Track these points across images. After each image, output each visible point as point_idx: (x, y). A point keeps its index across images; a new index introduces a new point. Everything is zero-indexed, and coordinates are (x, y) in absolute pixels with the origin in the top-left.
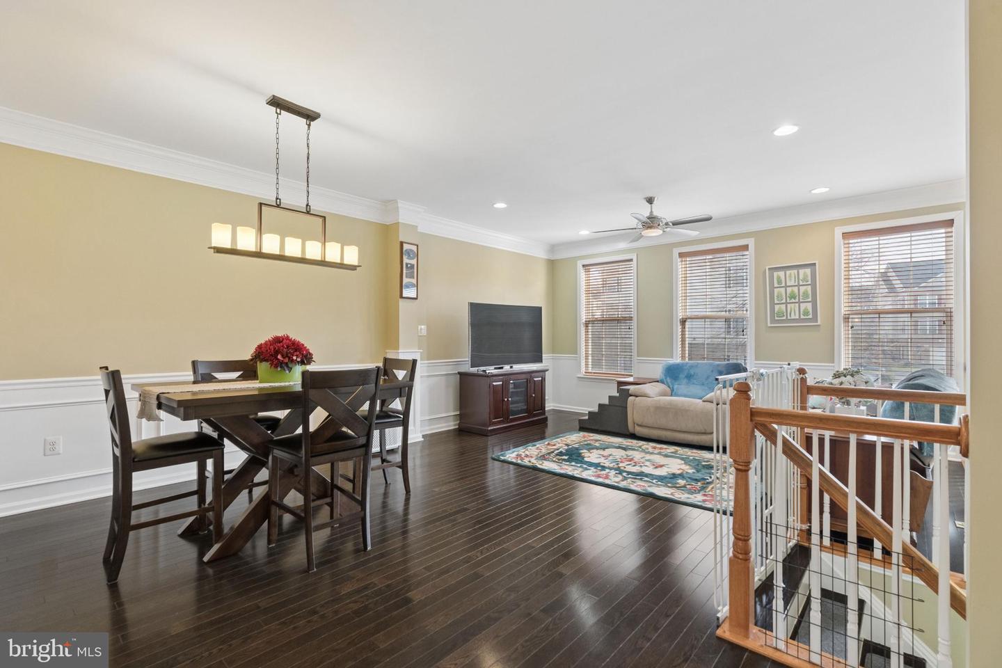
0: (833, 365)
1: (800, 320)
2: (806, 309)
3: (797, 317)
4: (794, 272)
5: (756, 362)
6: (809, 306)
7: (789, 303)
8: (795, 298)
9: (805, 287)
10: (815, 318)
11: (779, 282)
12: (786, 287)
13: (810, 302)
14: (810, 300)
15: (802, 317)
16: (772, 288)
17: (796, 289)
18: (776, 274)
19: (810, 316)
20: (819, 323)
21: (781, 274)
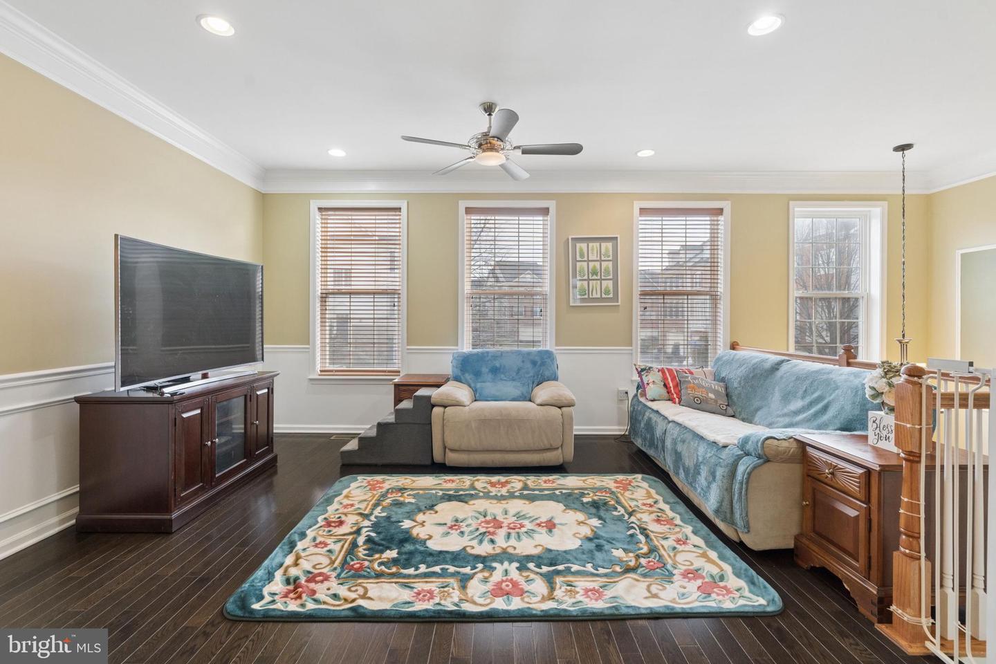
0: (631, 348)
1: (601, 299)
2: (607, 287)
3: (599, 296)
4: (596, 245)
5: (557, 348)
6: (610, 284)
7: (592, 280)
8: (597, 275)
9: (607, 263)
10: (616, 298)
11: (582, 255)
12: (588, 261)
13: (611, 279)
14: (611, 277)
15: (604, 296)
16: (575, 261)
17: (597, 264)
18: (578, 245)
19: (611, 296)
20: (619, 304)
21: (584, 246)
